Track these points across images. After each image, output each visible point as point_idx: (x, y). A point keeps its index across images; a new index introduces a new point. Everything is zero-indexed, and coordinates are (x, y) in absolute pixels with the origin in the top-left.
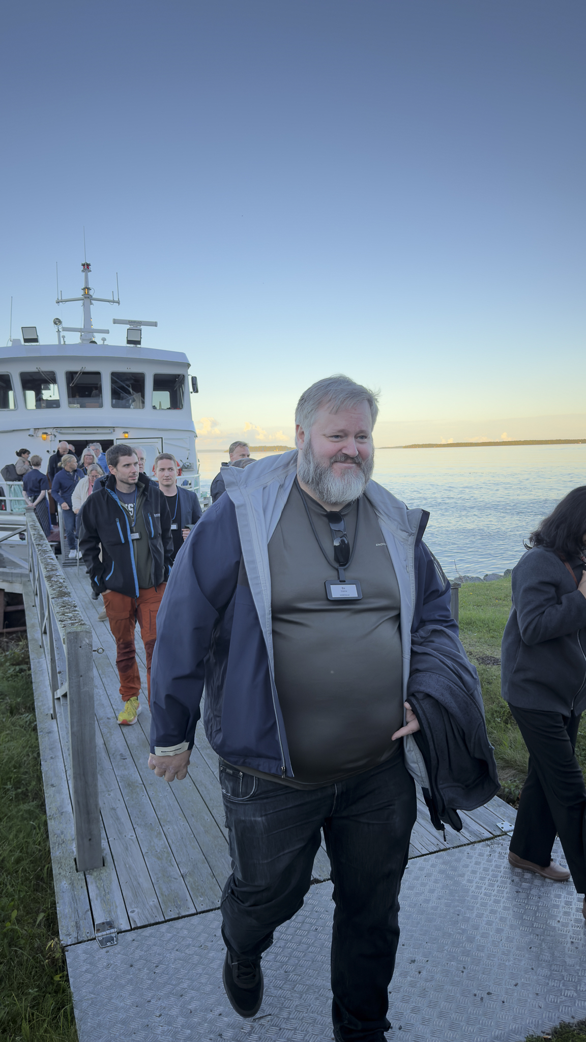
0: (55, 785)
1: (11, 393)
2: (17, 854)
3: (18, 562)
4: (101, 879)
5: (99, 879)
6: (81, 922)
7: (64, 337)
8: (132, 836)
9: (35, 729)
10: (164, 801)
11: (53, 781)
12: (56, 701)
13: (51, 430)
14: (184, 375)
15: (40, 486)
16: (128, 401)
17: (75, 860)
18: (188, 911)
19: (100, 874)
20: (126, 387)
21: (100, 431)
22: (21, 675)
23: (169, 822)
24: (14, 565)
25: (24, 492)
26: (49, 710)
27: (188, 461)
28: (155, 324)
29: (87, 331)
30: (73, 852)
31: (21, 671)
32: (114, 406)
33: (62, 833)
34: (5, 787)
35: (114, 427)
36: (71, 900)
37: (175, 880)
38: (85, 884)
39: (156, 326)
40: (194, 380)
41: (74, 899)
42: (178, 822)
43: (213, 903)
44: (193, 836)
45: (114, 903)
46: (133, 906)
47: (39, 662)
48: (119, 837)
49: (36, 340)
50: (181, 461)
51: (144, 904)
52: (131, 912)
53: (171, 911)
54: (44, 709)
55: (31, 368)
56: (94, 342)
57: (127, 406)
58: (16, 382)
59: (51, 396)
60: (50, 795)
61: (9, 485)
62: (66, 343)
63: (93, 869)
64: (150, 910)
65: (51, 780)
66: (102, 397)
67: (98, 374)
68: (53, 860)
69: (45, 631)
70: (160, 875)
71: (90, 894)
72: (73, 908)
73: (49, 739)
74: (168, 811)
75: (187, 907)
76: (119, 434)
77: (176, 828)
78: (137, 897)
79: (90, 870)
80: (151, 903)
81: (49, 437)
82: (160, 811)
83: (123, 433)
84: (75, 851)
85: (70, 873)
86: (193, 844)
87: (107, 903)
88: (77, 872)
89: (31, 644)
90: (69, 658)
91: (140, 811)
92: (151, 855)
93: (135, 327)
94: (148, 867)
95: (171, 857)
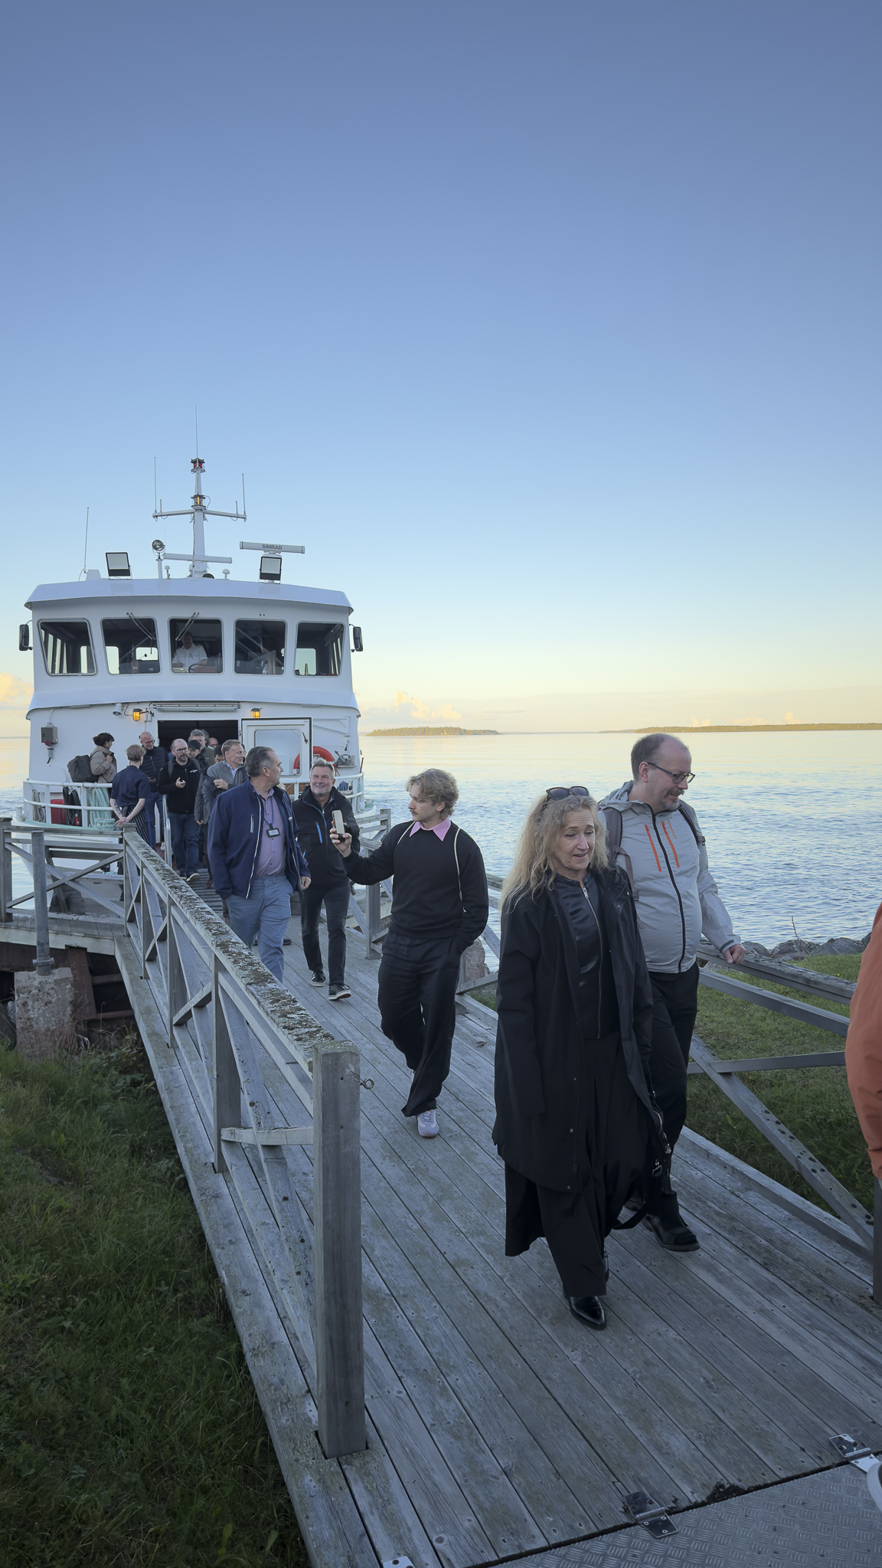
0: (248, 1293)
1: (83, 650)
2: (209, 1417)
3: (108, 908)
4: (370, 1474)
5: (365, 1473)
6: (357, 1557)
7: (168, 568)
8: (400, 1392)
9: (184, 1185)
10: (435, 1328)
11: (243, 1286)
12: (223, 1144)
13: (147, 705)
14: (342, 625)
15: (137, 791)
16: (260, 662)
17: (316, 1433)
18: (533, 1542)
19: (365, 1465)
20: (255, 642)
21: (219, 707)
22: (135, 1091)
23: (453, 1367)
24: (99, 909)
25: (112, 801)
26: (207, 1155)
27: (346, 752)
28: (302, 550)
29: (198, 559)
30: (310, 1420)
31: (135, 1084)
32: (238, 670)
33: (282, 1382)
34: (158, 1288)
35: (239, 702)
36: (329, 1514)
37: (494, 1480)
38: (345, 1483)
39: (303, 552)
40: (357, 632)
41: (335, 1512)
42: (469, 1368)
43: (571, 1527)
44: (501, 1395)
45: (403, 1523)
46: (438, 1529)
47: (172, 1073)
48: (378, 1393)
49: (127, 572)
50: (336, 753)
51: (455, 1527)
52: (437, 1540)
53: (504, 1540)
54: (199, 1155)
55: (119, 613)
56: (210, 576)
57: (257, 671)
58: (97, 634)
59: (146, 655)
60: (245, 1311)
61: (87, 788)
62: (171, 577)
63: (351, 1454)
64: (469, 1538)
65: (240, 1283)
66: (221, 657)
67: (218, 622)
68: (278, 1432)
69: (182, 1023)
70: (467, 1470)
71: (359, 1503)
72: (336, 1528)
73: (218, 1208)
74: (446, 1346)
75: (529, 1534)
76: (246, 712)
77: (468, 1378)
78: (440, 1511)
79: (345, 1455)
80: (467, 1524)
81: (143, 716)
82: (434, 1347)
83: (253, 710)
84: (312, 1418)
85: (314, 1459)
86: (505, 1410)
87: (391, 1521)
88: (326, 1459)
89: (151, 1041)
90: (323, 1097)
91: (401, 1346)
92: (440, 1429)
93: (272, 553)
94: (443, 1453)
95: (476, 1435)
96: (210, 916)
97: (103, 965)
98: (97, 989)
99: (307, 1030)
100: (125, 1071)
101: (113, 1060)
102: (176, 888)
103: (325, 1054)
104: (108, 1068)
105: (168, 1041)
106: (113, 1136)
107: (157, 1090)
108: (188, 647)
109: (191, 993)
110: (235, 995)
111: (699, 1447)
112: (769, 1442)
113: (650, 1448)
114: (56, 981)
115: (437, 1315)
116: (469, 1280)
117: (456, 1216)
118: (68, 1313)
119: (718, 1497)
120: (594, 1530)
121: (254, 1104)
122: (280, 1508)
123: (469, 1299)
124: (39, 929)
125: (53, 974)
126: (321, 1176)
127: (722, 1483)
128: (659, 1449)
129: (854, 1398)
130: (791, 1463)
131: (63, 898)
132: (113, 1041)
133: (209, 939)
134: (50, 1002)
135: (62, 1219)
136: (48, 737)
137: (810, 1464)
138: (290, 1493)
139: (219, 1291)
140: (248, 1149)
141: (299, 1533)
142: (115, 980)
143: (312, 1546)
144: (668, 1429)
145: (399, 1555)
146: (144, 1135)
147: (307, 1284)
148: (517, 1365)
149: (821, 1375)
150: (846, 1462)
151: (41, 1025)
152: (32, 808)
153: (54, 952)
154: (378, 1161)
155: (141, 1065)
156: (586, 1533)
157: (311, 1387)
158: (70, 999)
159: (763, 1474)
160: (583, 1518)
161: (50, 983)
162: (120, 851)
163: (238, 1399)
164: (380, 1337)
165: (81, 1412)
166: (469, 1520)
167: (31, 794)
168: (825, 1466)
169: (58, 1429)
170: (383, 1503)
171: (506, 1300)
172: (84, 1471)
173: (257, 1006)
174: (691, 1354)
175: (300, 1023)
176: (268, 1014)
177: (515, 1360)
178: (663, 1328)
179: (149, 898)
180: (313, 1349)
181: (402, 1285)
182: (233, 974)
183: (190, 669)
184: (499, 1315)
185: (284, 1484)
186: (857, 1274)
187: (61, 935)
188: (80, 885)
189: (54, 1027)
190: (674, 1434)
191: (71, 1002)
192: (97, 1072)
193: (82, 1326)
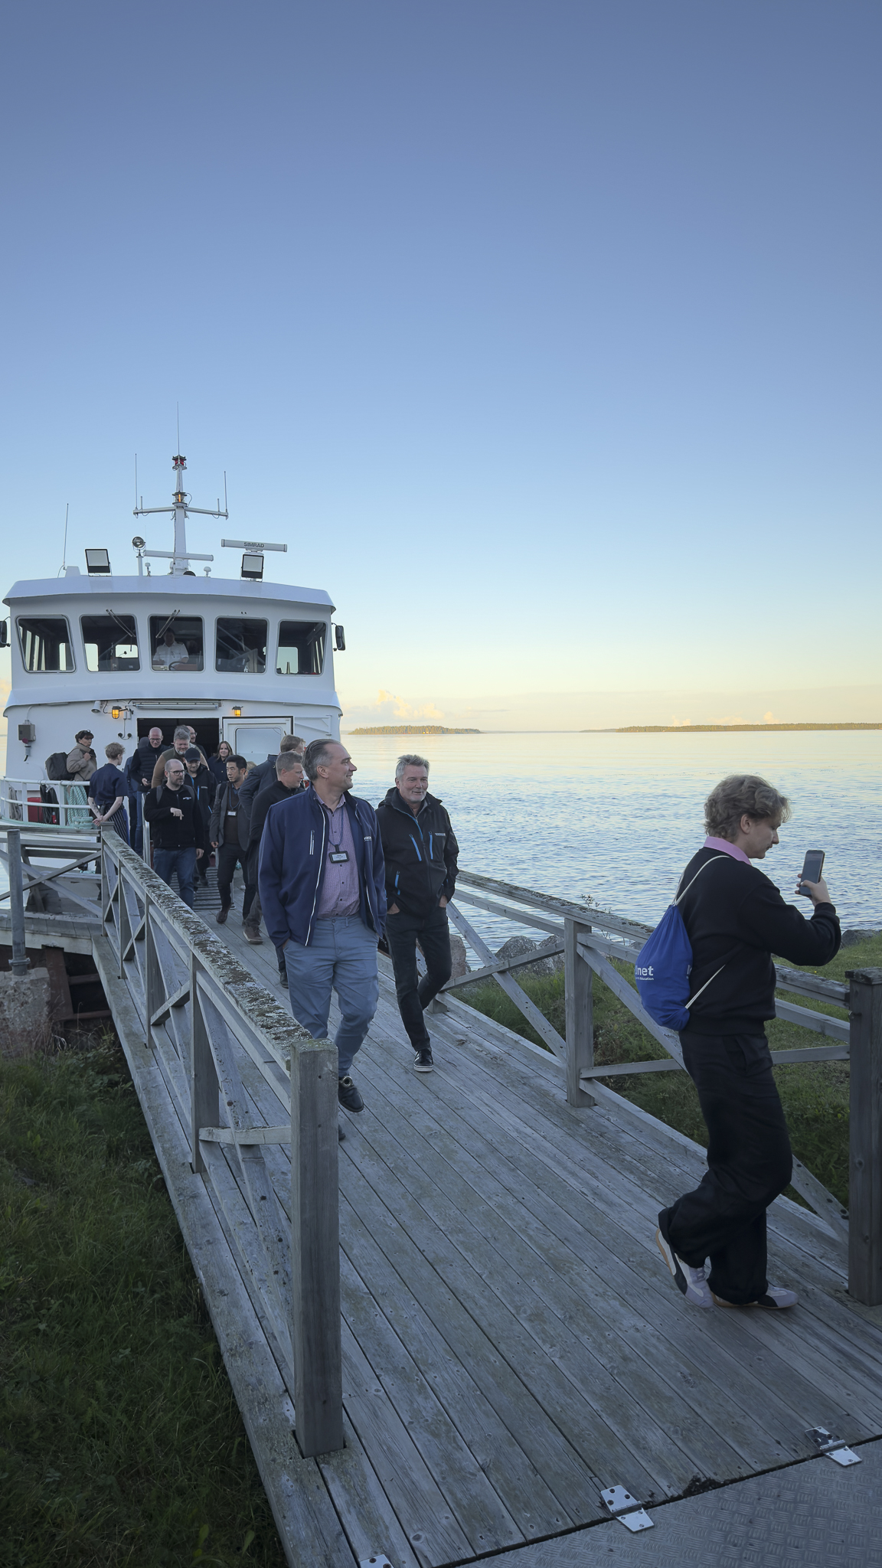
0: (226, 1292)
1: (62, 647)
2: (186, 1417)
3: (86, 907)
4: (347, 1473)
5: (342, 1471)
6: (334, 1556)
7: (148, 565)
8: (377, 1391)
9: (162, 1185)
10: (414, 1326)
11: (220, 1285)
12: (200, 1144)
13: (126, 703)
14: (324, 624)
15: (114, 790)
16: (241, 660)
17: (294, 1433)
18: (511, 1539)
19: (342, 1463)
20: (236, 640)
21: (199, 705)
22: (113, 1092)
23: (431, 1364)
24: (77, 909)
25: (90, 799)
26: (185, 1155)
28: (284, 549)
29: (179, 556)
30: (287, 1420)
31: (113, 1084)
32: (219, 668)
33: (260, 1382)
34: (137, 1290)
35: (220, 700)
36: (306, 1514)
37: (472, 1477)
38: (322, 1481)
39: (285, 551)
40: (339, 630)
41: (312, 1511)
42: (447, 1366)
43: (549, 1523)
44: (479, 1393)
45: (380, 1521)
46: (415, 1527)
47: (149, 1073)
48: (356, 1392)
49: (106, 569)
51: (433, 1524)
52: (415, 1537)
53: (481, 1537)
54: (177, 1155)
55: (99, 610)
56: (191, 573)
57: (239, 669)
58: (76, 631)
59: (125, 653)
60: (222, 1311)
61: (65, 786)
62: (151, 574)
63: (329, 1453)
64: (446, 1535)
65: (218, 1283)
66: (202, 655)
67: (199, 620)
68: (256, 1432)
69: (160, 1023)
70: (445, 1467)
71: (336, 1502)
72: (313, 1528)
73: (196, 1208)
74: (424, 1344)
75: (506, 1531)
76: (227, 710)
77: (446, 1376)
78: (417, 1509)
79: (323, 1454)
80: (444, 1521)
81: (123, 713)
82: (412, 1345)
83: (234, 708)
84: (290, 1418)
85: (291, 1459)
86: (483, 1407)
87: (369, 1520)
88: (303, 1458)
89: (128, 1041)
90: (301, 1096)
91: (379, 1344)
92: (418, 1427)
93: (254, 552)
94: (421, 1451)
95: (454, 1432)
96: (189, 915)
97: (81, 965)
98: (73, 988)
99: (285, 1029)
100: (102, 1072)
101: (90, 1060)
102: (154, 887)
103: (304, 1053)
104: (85, 1068)
105: (146, 1041)
106: (89, 1137)
107: (135, 1091)
108: (169, 644)
109: (169, 992)
110: (213, 994)
111: (676, 1441)
112: (745, 1435)
113: (627, 1443)
114: (32, 981)
115: (415, 1313)
116: (447, 1277)
117: (436, 1214)
118: (44, 1315)
119: (695, 1491)
120: (571, 1525)
121: (232, 1103)
122: (257, 1509)
123: (447, 1296)
124: (15, 929)
125: (30, 974)
126: (299, 1176)
127: (699, 1476)
128: (636, 1443)
129: (829, 1391)
130: (766, 1455)
131: (39, 897)
132: (91, 1041)
133: (187, 939)
134: (27, 1003)
135: (37, 1221)
136: (26, 734)
137: (785, 1457)
138: (268, 1493)
139: (196, 1291)
140: (226, 1149)
141: (276, 1533)
142: (92, 980)
143: (289, 1545)
144: (646, 1424)
145: (376, 1553)
146: (122, 1136)
147: (284, 1283)
148: (495, 1362)
149: (797, 1369)
150: (822, 1454)
151: (17, 1026)
152: (9, 806)
153: (30, 952)
154: (357, 1160)
155: (118, 1066)
156: (564, 1528)
157: (288, 1386)
158: (46, 999)
159: (739, 1467)
160: (560, 1514)
161: (26, 983)
162: (99, 850)
163: (215, 1399)
164: (358, 1336)
165: (56, 1415)
166: (447, 1518)
167: (8, 791)
168: (800, 1458)
169: (33, 1432)
170: (361, 1502)
171: (484, 1297)
172: (58, 1474)
173: (235, 1005)
174: (668, 1349)
175: (278, 1022)
176: (246, 1013)
177: (494, 1358)
178: (640, 1324)
179: (127, 897)
180: (290, 1348)
181: (381, 1284)
182: (211, 973)
183: (170, 666)
184: (477, 1312)
185: (261, 1484)
186: (833, 1268)
187: (36, 935)
188: (58, 884)
189: (30, 1028)
190: (651, 1429)
191: (48, 1003)
192: (73, 1073)
193: (58, 1327)
